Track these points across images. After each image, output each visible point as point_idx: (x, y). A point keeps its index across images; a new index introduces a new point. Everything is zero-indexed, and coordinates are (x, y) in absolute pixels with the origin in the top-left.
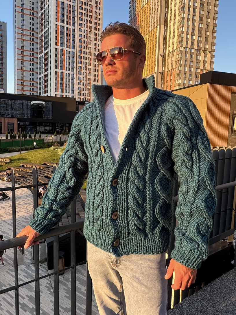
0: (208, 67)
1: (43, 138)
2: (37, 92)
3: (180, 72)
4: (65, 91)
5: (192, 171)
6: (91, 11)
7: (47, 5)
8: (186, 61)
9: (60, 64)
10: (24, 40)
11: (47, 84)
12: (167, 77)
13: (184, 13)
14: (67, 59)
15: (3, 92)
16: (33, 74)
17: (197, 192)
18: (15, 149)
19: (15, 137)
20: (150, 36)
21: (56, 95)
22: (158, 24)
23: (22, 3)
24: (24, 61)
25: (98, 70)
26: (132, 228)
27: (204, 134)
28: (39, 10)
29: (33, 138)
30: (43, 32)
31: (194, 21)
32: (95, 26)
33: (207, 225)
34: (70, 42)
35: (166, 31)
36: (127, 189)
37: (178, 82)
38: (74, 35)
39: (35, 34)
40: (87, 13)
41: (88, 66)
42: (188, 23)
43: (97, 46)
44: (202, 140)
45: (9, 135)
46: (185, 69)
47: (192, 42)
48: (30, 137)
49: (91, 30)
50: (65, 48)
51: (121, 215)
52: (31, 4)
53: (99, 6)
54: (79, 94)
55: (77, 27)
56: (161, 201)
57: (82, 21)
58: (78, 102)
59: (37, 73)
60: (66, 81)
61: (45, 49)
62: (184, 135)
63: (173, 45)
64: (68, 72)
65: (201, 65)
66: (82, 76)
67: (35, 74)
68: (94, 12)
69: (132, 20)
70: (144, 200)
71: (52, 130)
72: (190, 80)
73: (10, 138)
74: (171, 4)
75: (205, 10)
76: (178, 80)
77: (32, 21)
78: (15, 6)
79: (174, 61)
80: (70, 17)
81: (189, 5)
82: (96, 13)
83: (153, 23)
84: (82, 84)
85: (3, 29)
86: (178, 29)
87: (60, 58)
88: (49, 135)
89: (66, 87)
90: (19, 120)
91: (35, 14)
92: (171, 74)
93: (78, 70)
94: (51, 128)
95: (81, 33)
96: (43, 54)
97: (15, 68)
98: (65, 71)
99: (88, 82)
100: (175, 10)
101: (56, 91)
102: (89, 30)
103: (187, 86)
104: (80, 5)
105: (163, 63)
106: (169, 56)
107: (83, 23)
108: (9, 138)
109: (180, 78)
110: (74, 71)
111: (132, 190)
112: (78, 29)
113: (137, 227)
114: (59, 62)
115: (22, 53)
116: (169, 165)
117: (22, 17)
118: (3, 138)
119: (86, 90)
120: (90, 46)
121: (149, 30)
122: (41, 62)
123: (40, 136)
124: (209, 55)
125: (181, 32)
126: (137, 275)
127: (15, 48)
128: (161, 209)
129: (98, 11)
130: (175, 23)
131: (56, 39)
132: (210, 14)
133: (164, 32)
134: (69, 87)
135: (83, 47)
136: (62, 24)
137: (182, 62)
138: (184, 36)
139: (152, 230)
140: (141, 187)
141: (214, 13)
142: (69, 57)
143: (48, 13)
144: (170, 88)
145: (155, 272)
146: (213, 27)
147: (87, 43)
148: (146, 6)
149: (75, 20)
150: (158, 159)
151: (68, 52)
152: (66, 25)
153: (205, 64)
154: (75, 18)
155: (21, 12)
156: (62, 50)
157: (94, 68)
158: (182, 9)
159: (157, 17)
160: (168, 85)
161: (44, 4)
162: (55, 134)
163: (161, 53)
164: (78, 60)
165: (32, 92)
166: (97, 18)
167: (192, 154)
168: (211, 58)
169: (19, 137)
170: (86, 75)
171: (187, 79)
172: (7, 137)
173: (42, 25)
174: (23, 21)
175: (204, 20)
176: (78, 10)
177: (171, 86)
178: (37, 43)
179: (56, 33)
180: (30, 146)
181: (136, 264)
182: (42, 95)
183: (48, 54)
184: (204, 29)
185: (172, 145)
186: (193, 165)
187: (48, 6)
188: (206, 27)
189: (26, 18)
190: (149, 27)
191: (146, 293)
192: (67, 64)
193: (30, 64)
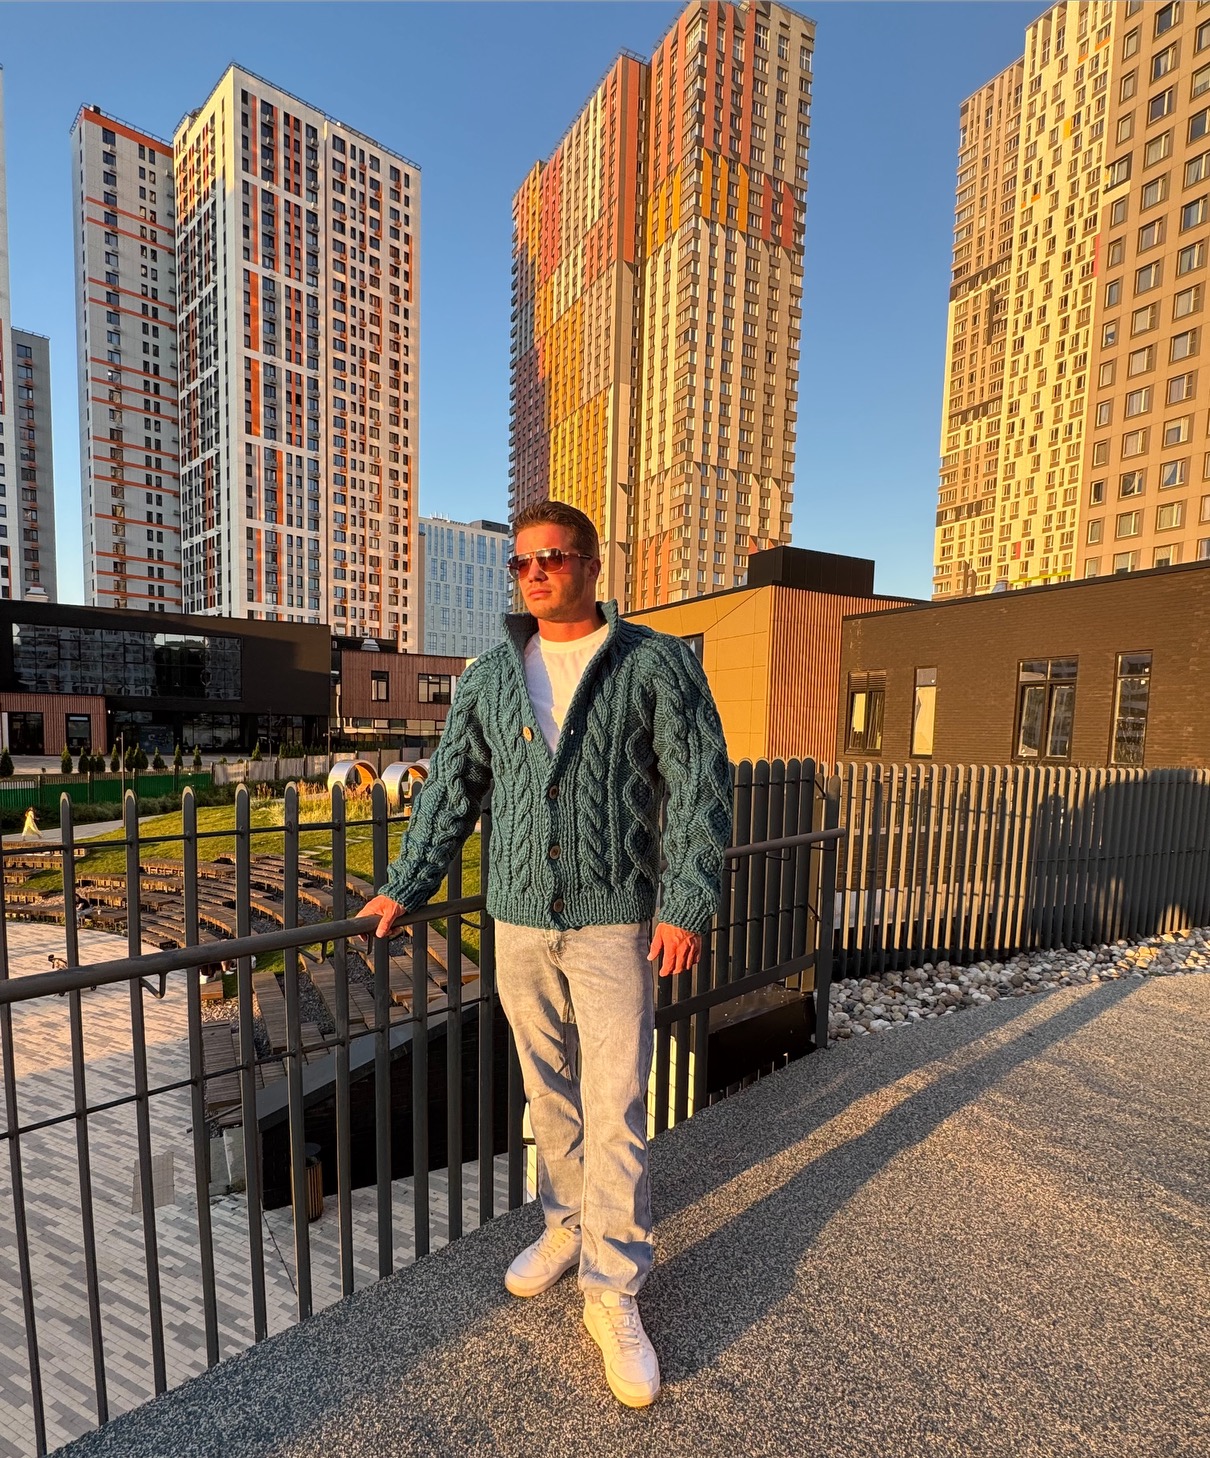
0: (773, 528)
1: (210, 769)
2: (179, 603)
3: (687, 543)
4: (285, 598)
5: (689, 769)
6: (376, 320)
7: (211, 286)
8: (703, 508)
9: (266, 500)
10: (120, 408)
11: (216, 573)
12: (644, 559)
13: (693, 350)
14: (290, 483)
15: (43, 599)
16: (160, 534)
17: (697, 803)
18: (99, 809)
19: (100, 766)
20: (585, 419)
21: (251, 613)
22: (611, 380)
23: (109, 268)
24: (122, 484)
25: (406, 529)
26: (585, 873)
27: (708, 703)
28: (180, 299)
29: (171, 768)
30: (196, 384)
31: (725, 380)
32: (391, 373)
33: (715, 858)
34: (301, 425)
35: (636, 404)
36: (575, 802)
37: (681, 578)
38: (314, 399)
39: (165, 390)
40: (363, 324)
41: (368, 512)
42: (707, 385)
43: (401, 443)
44: (705, 713)
45: (75, 761)
46: (702, 535)
47: (723, 448)
48: (158, 764)
49: (378, 386)
50: (283, 446)
51: (565, 851)
52: (145, 275)
53: (403, 304)
54: (339, 610)
55: (325, 373)
56: (634, 826)
57: (344, 351)
58: (336, 638)
59: (177, 531)
60: (291, 564)
61: (207, 444)
62: (673, 704)
63: (661, 453)
64: (295, 532)
65: (752, 523)
66: (348, 548)
67: (167, 534)
68: (386, 325)
69: (523, 362)
70: (605, 822)
71: (241, 739)
72: (718, 570)
73: (80, 769)
74: (652, 316)
75: (761, 344)
76: (679, 572)
77: (150, 339)
78: (82, 278)
79: (667, 507)
80: (299, 334)
81: (710, 325)
82: (395, 327)
83: (593, 375)
84: (349, 576)
85: (35, 360)
86: (676, 402)
87: (266, 479)
88: (230, 759)
89: (291, 584)
90: (111, 702)
91: (163, 313)
92: (658, 549)
93: (333, 526)
94: (236, 733)
95: (342, 395)
96: (197, 462)
97: (87, 509)
98: (283, 529)
99: (369, 570)
100: (665, 338)
101: (251, 599)
102: (369, 385)
103: (708, 591)
104: (334, 294)
105: (629, 513)
106: (647, 490)
107: (348, 358)
108: (75, 771)
109: (686, 564)
110: (317, 528)
111: (584, 803)
112: (330, 378)
113: (595, 872)
114: (260, 495)
115: (115, 454)
116: (650, 761)
117: (109, 321)
118: (49, 771)
119: (363, 599)
120: (375, 442)
121: (581, 399)
122: (191, 491)
123: (198, 763)
124: (775, 492)
125: (684, 413)
126: (597, 963)
127: (85, 434)
128: (634, 840)
129: (400, 320)
130: (664, 379)
131: (247, 411)
132: (774, 361)
133: (632, 409)
134: (301, 586)
135: (349, 445)
136: (268, 359)
137: (693, 512)
138: (696, 424)
139: (622, 880)
140: (598, 800)
141: (789, 358)
142: (300, 478)
143: (215, 316)
144: (656, 595)
145: (631, 955)
146: (785, 401)
147: (363, 432)
148: (568, 316)
149: (316, 346)
150: (629, 750)
151: (294, 458)
152: (282, 364)
153: (763, 520)
154: (316, 340)
155: (109, 301)
156: (273, 453)
157: (391, 519)
158: (686, 336)
159: (607, 358)
160: (649, 585)
161: (197, 280)
162: (254, 754)
163: (623, 478)
164: (333, 489)
165: (157, 603)
166: (398, 344)
167: (686, 738)
168: (783, 502)
169: (115, 767)
170: (363, 544)
171: (710, 567)
172: (67, 767)
173: (192, 355)
174: (115, 337)
175: (759, 376)
176: (328, 315)
177: (656, 590)
178: (175, 422)
179: (248, 389)
180: (161, 799)
181: (595, 944)
182: (196, 613)
183: (218, 462)
184: (758, 407)
185: (652, 725)
186: (689, 757)
187: (215, 289)
188: (763, 399)
189: (130, 325)
190: (581, 389)
191: (616, 991)
192: (290, 504)
193: (149, 496)
